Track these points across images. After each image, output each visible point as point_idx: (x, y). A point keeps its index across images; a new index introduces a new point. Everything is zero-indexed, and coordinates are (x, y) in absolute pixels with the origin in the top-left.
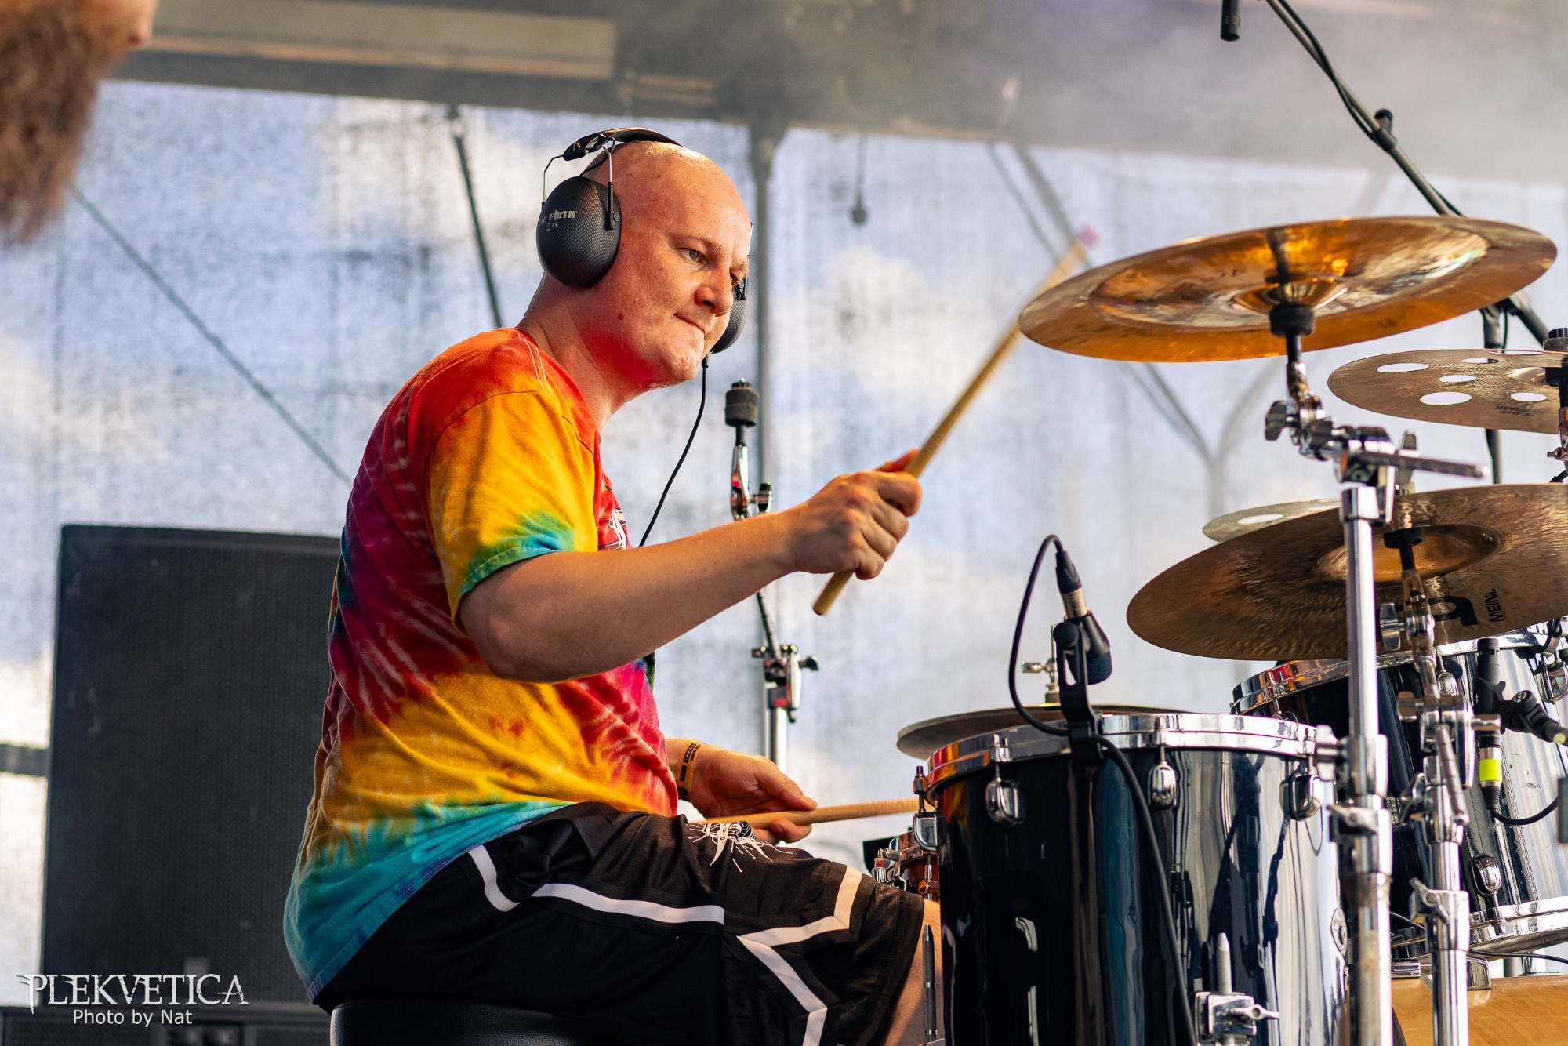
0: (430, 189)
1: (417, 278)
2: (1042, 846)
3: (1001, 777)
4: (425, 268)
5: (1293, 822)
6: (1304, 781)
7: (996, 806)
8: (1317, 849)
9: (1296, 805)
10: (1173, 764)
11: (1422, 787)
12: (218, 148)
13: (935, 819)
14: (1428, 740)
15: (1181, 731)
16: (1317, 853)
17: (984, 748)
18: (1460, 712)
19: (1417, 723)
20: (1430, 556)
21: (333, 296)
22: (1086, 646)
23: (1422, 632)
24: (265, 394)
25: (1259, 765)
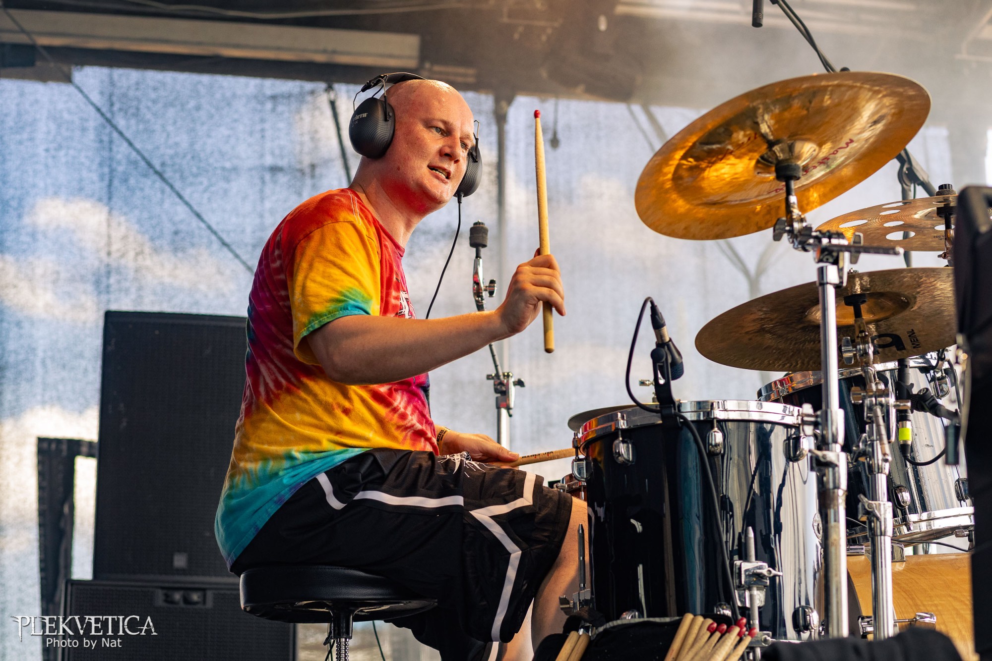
0: (316, 132)
1: (308, 181)
2: (647, 480)
3: (622, 437)
4: (313, 176)
5: (791, 463)
6: (797, 440)
7: (619, 454)
8: (805, 480)
9: (793, 453)
10: (722, 429)
11: (865, 442)
12: (198, 108)
13: (585, 462)
14: (869, 415)
15: (726, 410)
16: (805, 483)
17: (612, 420)
18: (887, 399)
19: (862, 405)
20: (871, 311)
21: (261, 191)
22: (670, 360)
23: (866, 353)
24: (224, 244)
25: (771, 431)
